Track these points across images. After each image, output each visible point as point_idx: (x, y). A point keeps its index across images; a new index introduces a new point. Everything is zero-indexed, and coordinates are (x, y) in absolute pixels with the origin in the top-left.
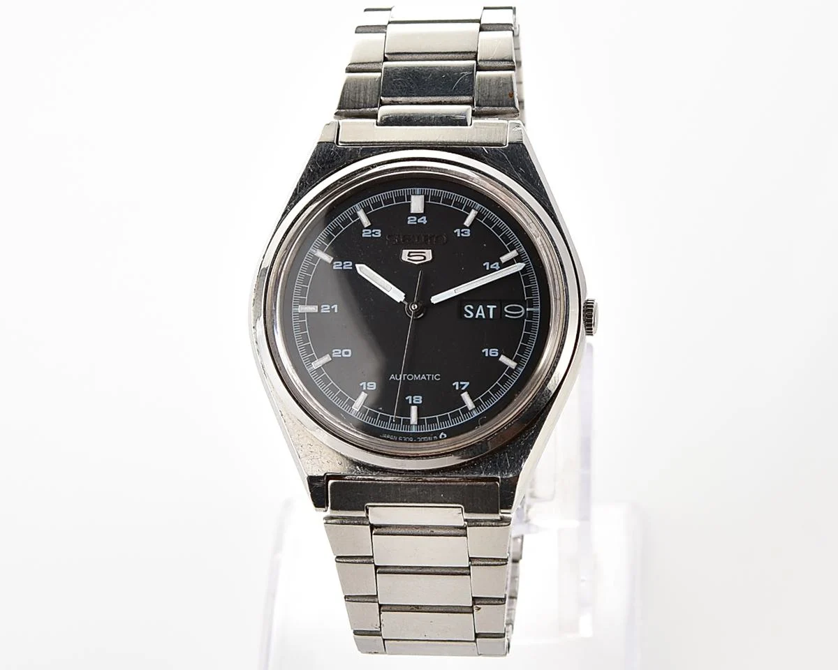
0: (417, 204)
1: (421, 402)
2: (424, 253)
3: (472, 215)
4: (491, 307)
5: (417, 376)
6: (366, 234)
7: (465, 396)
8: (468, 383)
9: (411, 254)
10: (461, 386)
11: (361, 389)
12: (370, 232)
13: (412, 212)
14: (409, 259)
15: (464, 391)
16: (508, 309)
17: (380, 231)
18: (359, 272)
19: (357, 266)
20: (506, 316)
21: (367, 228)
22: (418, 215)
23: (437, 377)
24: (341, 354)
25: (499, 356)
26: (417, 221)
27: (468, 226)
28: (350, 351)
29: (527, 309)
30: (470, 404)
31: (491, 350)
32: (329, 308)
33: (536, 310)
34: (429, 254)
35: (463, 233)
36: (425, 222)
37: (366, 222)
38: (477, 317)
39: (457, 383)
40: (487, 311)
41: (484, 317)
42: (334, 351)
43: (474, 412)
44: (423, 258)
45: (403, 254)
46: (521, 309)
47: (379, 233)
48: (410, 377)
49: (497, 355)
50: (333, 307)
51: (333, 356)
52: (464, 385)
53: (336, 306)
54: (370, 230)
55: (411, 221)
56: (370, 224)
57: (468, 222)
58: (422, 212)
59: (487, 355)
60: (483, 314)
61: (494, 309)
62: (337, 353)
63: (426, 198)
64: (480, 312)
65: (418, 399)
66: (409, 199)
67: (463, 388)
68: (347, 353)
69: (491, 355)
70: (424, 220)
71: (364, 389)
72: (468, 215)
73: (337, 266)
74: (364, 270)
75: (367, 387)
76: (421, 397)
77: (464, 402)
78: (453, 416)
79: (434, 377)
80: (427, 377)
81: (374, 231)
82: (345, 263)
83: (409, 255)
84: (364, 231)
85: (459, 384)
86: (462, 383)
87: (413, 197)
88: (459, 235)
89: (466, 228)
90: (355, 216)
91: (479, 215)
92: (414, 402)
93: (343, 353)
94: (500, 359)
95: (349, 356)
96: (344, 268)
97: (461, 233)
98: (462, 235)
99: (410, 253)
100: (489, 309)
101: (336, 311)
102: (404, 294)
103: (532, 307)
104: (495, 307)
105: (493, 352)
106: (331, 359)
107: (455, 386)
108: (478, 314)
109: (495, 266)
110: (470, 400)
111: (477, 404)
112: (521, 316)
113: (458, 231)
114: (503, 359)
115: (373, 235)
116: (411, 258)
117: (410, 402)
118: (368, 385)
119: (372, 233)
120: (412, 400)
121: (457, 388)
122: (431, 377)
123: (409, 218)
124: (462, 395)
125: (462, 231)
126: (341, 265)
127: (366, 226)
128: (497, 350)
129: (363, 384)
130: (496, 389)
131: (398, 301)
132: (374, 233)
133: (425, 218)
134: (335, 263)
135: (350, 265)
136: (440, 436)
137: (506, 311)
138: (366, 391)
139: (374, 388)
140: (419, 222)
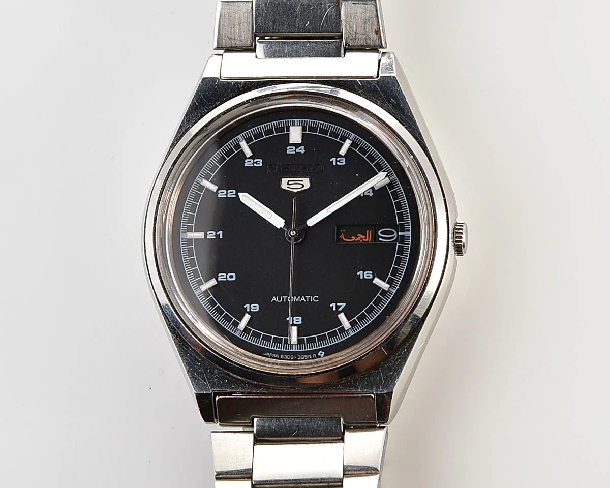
0: (296, 135)
1: (301, 322)
2: (302, 181)
3: (347, 144)
5: (297, 298)
6: (248, 163)
7: (342, 317)
8: (345, 304)
9: (290, 183)
10: (338, 307)
11: (245, 311)
12: (252, 162)
13: (291, 142)
14: (288, 187)
15: (340, 312)
16: (381, 233)
17: (261, 160)
18: (242, 200)
19: (240, 194)
20: (380, 239)
21: (249, 158)
22: (297, 146)
23: (316, 299)
24: (226, 278)
25: (373, 279)
26: (295, 151)
27: (343, 155)
28: (234, 275)
29: (399, 234)
30: (346, 324)
31: (366, 273)
32: (214, 234)
33: (408, 233)
34: (306, 183)
35: (339, 161)
36: (303, 151)
37: (248, 153)
39: (333, 305)
42: (219, 275)
43: (350, 331)
44: (301, 186)
45: (282, 183)
46: (394, 233)
47: (260, 163)
48: (291, 299)
49: (371, 277)
50: (218, 233)
51: (219, 280)
52: (340, 306)
53: (221, 233)
54: (252, 160)
55: (290, 151)
56: (252, 154)
57: (343, 151)
58: (300, 142)
59: (362, 277)
62: (222, 277)
63: (304, 129)
65: (298, 320)
66: (288, 130)
67: (340, 309)
68: (231, 277)
69: (366, 277)
70: (302, 150)
71: (248, 310)
72: (343, 144)
73: (222, 194)
74: (246, 199)
75: (250, 308)
76: (300, 318)
77: (340, 322)
78: (331, 335)
79: (313, 299)
80: (306, 299)
81: (255, 161)
82: (229, 191)
83: (288, 184)
84: (246, 161)
85: (336, 305)
86: (338, 304)
87: (291, 128)
88: (334, 164)
89: (341, 156)
90: (238, 146)
91: (354, 144)
92: (295, 323)
93: (228, 277)
94: (374, 282)
95: (234, 279)
96: (229, 196)
97: (337, 161)
98: (338, 163)
99: (289, 181)
101: (221, 237)
102: (284, 221)
103: (404, 232)
105: (368, 275)
106: (216, 283)
107: (332, 307)
109: (369, 193)
110: (346, 320)
111: (353, 324)
112: (394, 239)
113: (334, 159)
114: (377, 281)
115: (255, 165)
116: (290, 186)
117: (291, 323)
118: (252, 307)
119: (254, 163)
120: (293, 320)
121: (334, 309)
122: (310, 299)
123: (288, 148)
124: (339, 316)
125: (338, 159)
126: (225, 193)
127: (248, 157)
128: (371, 273)
129: (247, 306)
130: (371, 310)
131: (279, 228)
132: (256, 163)
133: (303, 147)
134: (219, 191)
135: (235, 193)
136: (319, 354)
137: (380, 234)
138: (250, 313)
139: (258, 310)
140: (297, 151)
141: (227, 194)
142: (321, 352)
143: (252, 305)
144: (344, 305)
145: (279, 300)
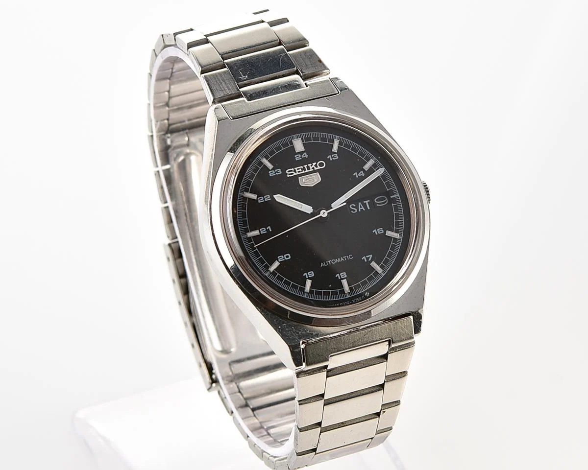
0: (298, 146)
1: (346, 276)
3: (336, 144)
4: (367, 202)
6: (272, 174)
7: (373, 264)
10: (368, 259)
11: (305, 278)
13: (296, 152)
14: (306, 184)
15: (371, 262)
16: (376, 200)
18: (277, 200)
19: (274, 196)
20: (378, 205)
22: (301, 153)
24: (284, 258)
25: (385, 232)
26: (301, 157)
27: (336, 151)
28: (289, 255)
29: (391, 197)
30: (378, 268)
31: (378, 230)
32: (265, 230)
33: (397, 195)
35: (334, 157)
36: (307, 156)
37: (270, 166)
38: (360, 211)
39: (364, 257)
40: (365, 205)
41: (364, 210)
42: (278, 257)
43: (382, 273)
44: (314, 180)
45: (300, 182)
46: (385, 199)
47: (279, 171)
48: (334, 262)
49: (383, 232)
50: (267, 228)
51: (280, 261)
52: (369, 257)
53: (269, 227)
54: (273, 171)
55: (297, 158)
56: (272, 167)
57: (335, 149)
58: (303, 150)
59: (377, 234)
60: (363, 208)
61: (368, 202)
62: (281, 258)
63: (302, 140)
64: (361, 207)
65: (344, 275)
66: (291, 143)
67: (370, 260)
68: (287, 257)
69: (379, 233)
70: (305, 155)
71: (307, 277)
72: (332, 145)
73: (261, 200)
75: (308, 276)
76: (345, 273)
77: (374, 268)
78: (370, 279)
80: (344, 259)
82: (265, 197)
84: (270, 172)
86: (367, 256)
87: (293, 141)
88: (331, 160)
89: (335, 153)
90: (261, 163)
91: (341, 143)
92: (342, 277)
93: (285, 257)
94: (386, 234)
95: (289, 258)
96: (266, 200)
97: (332, 157)
98: (333, 159)
100: (365, 203)
102: (311, 207)
103: (394, 195)
104: (369, 201)
105: (380, 231)
106: (279, 264)
107: (364, 259)
108: (360, 209)
109: (361, 174)
110: (377, 266)
111: (382, 267)
112: (387, 202)
113: (330, 157)
114: (388, 233)
115: (277, 174)
117: (339, 278)
119: (276, 172)
120: (340, 276)
121: (366, 261)
122: (346, 258)
123: (296, 156)
124: (371, 264)
125: (332, 156)
127: (270, 169)
128: (382, 229)
129: (305, 274)
130: (390, 255)
131: (310, 213)
132: (277, 172)
133: (305, 153)
134: (258, 199)
135: (269, 197)
136: (366, 295)
137: (376, 202)
138: (309, 278)
139: (313, 275)
140: (303, 157)
141: (264, 199)
142: (366, 293)
143: (308, 273)
144: (371, 256)
145: (326, 264)
